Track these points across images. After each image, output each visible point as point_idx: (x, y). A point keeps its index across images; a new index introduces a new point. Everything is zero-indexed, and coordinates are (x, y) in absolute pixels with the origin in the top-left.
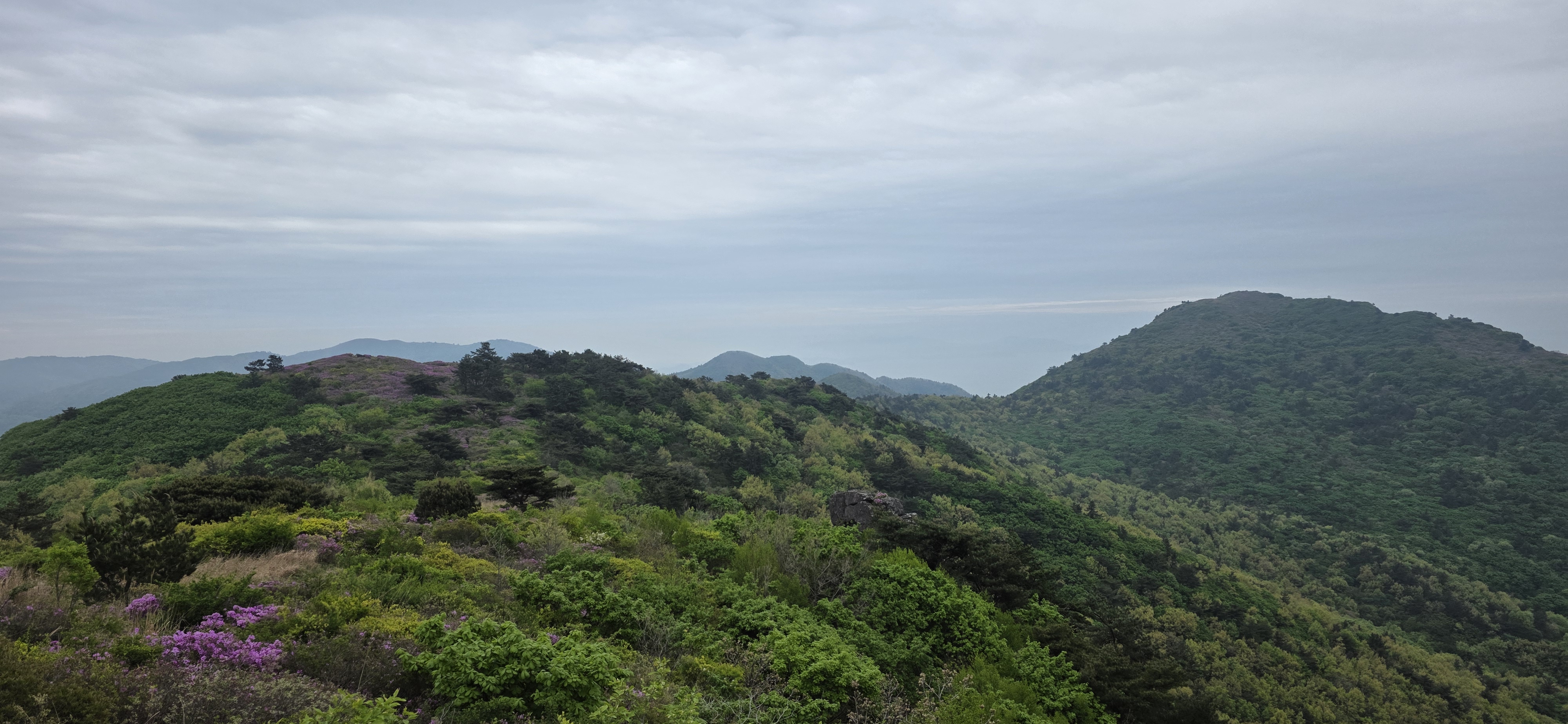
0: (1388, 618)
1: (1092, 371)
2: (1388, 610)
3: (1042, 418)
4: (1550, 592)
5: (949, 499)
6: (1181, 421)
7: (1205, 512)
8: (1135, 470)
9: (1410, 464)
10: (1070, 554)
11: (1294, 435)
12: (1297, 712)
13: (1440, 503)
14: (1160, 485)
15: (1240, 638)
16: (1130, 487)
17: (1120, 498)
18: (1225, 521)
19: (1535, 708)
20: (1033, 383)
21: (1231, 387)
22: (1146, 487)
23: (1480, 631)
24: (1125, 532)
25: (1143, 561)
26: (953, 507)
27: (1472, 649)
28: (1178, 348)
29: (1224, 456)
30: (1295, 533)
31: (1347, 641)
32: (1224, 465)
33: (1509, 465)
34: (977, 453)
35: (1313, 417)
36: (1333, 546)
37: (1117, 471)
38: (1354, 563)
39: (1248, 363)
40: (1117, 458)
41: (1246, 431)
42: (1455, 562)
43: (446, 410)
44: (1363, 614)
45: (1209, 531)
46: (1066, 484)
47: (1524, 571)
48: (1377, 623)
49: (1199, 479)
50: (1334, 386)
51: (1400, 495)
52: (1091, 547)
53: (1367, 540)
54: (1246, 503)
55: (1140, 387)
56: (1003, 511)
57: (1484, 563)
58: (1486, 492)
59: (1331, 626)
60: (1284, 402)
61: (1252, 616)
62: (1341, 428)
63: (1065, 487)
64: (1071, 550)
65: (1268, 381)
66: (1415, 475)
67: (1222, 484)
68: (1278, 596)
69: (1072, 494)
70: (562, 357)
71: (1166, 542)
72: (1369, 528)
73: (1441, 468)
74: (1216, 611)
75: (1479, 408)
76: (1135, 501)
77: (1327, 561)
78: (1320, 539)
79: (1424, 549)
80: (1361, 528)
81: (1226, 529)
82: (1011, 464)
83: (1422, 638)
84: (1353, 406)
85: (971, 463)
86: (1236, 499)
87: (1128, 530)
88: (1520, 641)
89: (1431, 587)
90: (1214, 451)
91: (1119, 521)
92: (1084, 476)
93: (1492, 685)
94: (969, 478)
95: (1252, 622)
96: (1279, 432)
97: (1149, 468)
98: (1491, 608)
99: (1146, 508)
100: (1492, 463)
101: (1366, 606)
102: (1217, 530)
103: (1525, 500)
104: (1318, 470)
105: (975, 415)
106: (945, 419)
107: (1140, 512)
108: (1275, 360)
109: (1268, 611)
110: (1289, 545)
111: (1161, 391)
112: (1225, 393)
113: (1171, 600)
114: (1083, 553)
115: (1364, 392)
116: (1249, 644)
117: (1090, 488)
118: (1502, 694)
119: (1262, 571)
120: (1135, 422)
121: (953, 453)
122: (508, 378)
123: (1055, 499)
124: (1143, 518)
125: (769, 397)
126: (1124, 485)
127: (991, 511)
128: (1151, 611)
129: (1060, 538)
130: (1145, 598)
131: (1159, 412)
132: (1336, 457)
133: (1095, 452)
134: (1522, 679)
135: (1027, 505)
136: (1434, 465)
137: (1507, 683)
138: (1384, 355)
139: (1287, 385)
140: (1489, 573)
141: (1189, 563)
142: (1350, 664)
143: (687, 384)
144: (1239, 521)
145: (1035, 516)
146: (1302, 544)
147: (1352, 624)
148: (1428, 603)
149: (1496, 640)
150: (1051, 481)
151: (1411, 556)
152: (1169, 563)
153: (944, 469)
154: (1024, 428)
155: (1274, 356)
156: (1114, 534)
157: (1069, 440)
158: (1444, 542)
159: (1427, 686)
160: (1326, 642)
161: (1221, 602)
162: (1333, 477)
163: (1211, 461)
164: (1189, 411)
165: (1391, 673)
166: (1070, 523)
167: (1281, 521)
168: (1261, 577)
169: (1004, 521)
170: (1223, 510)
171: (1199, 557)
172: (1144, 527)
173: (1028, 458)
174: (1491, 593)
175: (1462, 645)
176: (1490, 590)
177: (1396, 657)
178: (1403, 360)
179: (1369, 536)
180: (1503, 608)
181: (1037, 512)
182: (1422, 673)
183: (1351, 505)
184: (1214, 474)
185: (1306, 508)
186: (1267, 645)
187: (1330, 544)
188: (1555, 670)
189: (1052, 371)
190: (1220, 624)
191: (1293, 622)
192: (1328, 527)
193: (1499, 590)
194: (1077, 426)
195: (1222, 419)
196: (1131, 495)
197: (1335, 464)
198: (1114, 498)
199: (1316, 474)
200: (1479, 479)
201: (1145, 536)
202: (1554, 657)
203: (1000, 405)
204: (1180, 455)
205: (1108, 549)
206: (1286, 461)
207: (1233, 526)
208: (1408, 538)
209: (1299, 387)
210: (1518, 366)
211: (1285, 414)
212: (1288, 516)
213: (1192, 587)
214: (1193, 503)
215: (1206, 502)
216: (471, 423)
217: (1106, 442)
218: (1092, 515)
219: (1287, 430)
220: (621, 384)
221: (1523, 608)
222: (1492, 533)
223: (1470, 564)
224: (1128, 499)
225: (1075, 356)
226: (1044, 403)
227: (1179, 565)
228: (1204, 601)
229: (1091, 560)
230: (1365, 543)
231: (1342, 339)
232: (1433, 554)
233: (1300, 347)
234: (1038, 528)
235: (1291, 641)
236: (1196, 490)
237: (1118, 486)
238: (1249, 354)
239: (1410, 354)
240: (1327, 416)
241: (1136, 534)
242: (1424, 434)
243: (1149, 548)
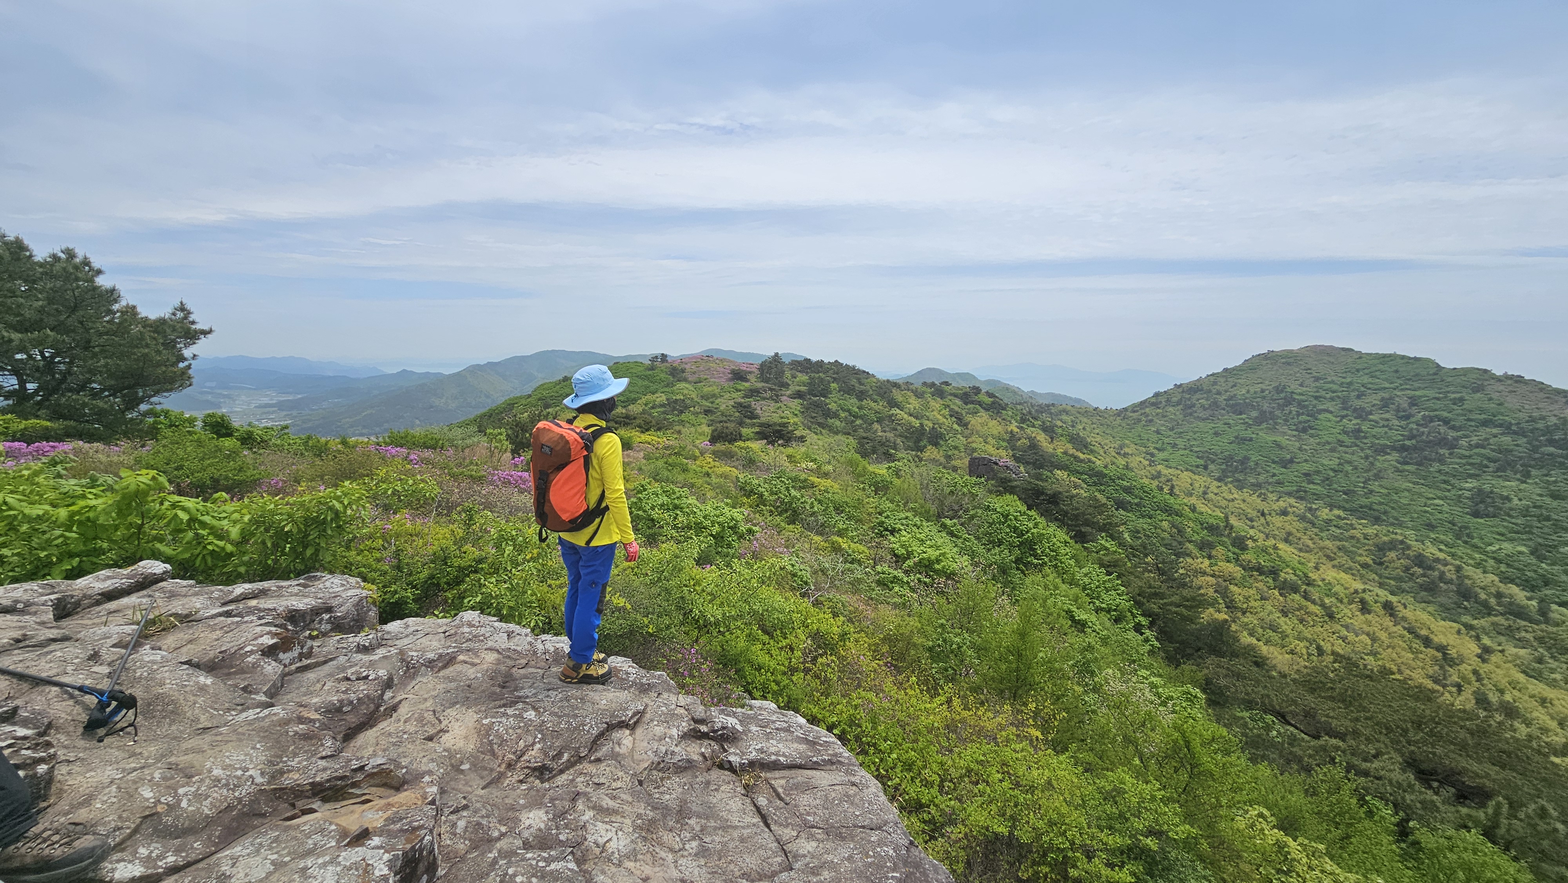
1: (1188, 396)
2: (1404, 585)
3: (1144, 426)
4: (1557, 590)
5: (1066, 473)
6: (1254, 436)
7: (1262, 501)
8: (1212, 467)
9: (1445, 482)
10: (1150, 518)
11: (1346, 453)
12: (1311, 644)
13: (1467, 514)
14: (1230, 479)
15: (1274, 589)
16: (1205, 479)
17: (1197, 485)
18: (1277, 508)
19: (1524, 672)
20: (1142, 402)
21: (1298, 415)
22: (1219, 480)
23: (1486, 610)
24: (1195, 508)
25: (1206, 528)
26: (1068, 479)
27: (1475, 622)
29: (1285, 464)
30: (1335, 523)
31: (1363, 601)
32: (1283, 470)
33: (1539, 491)
35: (1365, 441)
36: (1365, 535)
37: (1197, 466)
38: (1382, 549)
39: (1316, 398)
40: (1198, 457)
41: (1306, 447)
42: (1474, 559)
43: (751, 390)
44: (1381, 585)
45: (1263, 514)
46: (1155, 471)
47: (1535, 571)
48: (1392, 593)
49: (1261, 478)
50: (1388, 420)
51: (1434, 505)
53: (1396, 534)
54: (1297, 498)
55: (1224, 409)
57: (1499, 561)
58: (1511, 509)
59: (1352, 590)
60: (1342, 428)
61: (1287, 575)
62: (1388, 451)
63: (1155, 474)
65: (1331, 412)
66: (1449, 491)
67: (1279, 483)
68: (1311, 565)
70: (820, 363)
71: (1227, 518)
72: (1401, 525)
73: (1474, 488)
74: (1260, 570)
75: (1517, 445)
76: (1208, 488)
77: (1358, 545)
78: (1355, 529)
79: (1446, 545)
80: (1392, 524)
81: (1277, 514)
82: (1116, 456)
83: (1431, 609)
84: (1402, 435)
85: (1086, 451)
86: (1290, 494)
87: (1197, 507)
89: (1447, 574)
90: (1277, 460)
91: (1193, 500)
92: (1170, 468)
94: (1082, 461)
95: (1286, 580)
96: (1333, 450)
97: (1224, 467)
98: (1499, 595)
99: (1216, 494)
100: (1521, 487)
102: (1270, 514)
103: (1548, 519)
104: (1363, 480)
105: (1094, 421)
106: (1072, 421)
107: (1211, 496)
108: (1339, 397)
110: (1328, 531)
111: (1241, 414)
112: (1293, 418)
113: (1224, 557)
114: (1160, 518)
117: (1174, 476)
118: (1495, 658)
120: (1216, 434)
121: (1074, 443)
122: (788, 374)
123: (1146, 481)
124: (1211, 501)
125: (950, 397)
127: (1095, 484)
128: (1207, 562)
130: (1204, 554)
131: (1237, 428)
132: (1380, 471)
133: (1182, 452)
134: (1517, 650)
136: (1467, 485)
137: (1502, 651)
138: (1438, 399)
139: (1347, 416)
140: (1503, 569)
141: (1243, 534)
143: (896, 385)
144: (1289, 509)
145: (1128, 490)
147: (1370, 591)
148: (1442, 585)
151: (1433, 550)
152: (1226, 532)
153: (1065, 453)
154: (1130, 432)
155: (1340, 394)
156: (1186, 508)
157: (1163, 443)
158: (1466, 542)
159: (1427, 642)
160: (1345, 600)
161: (1263, 563)
162: (1375, 486)
164: (1261, 430)
165: (1397, 629)
166: (1154, 497)
167: (1325, 513)
168: (1300, 550)
169: (1104, 491)
170: (1278, 500)
173: (1130, 452)
174: (1501, 584)
175: (1465, 619)
176: (1501, 582)
177: (1404, 619)
178: (1455, 404)
179: (1398, 531)
180: (1510, 596)
181: (1130, 488)
182: (1424, 632)
183: (1387, 508)
184: (1274, 475)
185: (1347, 506)
186: (1297, 597)
192: (1363, 521)
193: (1510, 583)
194: (1171, 433)
195: (1287, 437)
196: (1205, 484)
197: (1377, 477)
198: (1191, 485)
199: (1359, 482)
200: (1508, 499)
201: (1210, 512)
202: (1551, 638)
203: (1115, 415)
204: (1249, 460)
206: (1336, 471)
207: (1284, 513)
208: (1433, 536)
209: (1356, 418)
210: (1562, 416)
211: (1340, 437)
212: (1331, 510)
214: (1254, 494)
215: (1264, 494)
216: (764, 399)
217: (1192, 446)
220: (854, 382)
221: (1529, 599)
222: (1512, 540)
223: (1486, 561)
224: (1202, 486)
225: (1176, 385)
226: (1147, 416)
227: (1234, 535)
228: (1250, 561)
229: (1165, 524)
230: (1394, 536)
231: (1401, 385)
232: (1453, 550)
233: (1362, 389)
234: (1128, 498)
235: (1316, 597)
236: (1258, 486)
237: (1197, 477)
238: (1317, 392)
239: (1462, 400)
240: (1377, 442)
241: (1203, 510)
242: (1463, 461)
243: (1212, 521)
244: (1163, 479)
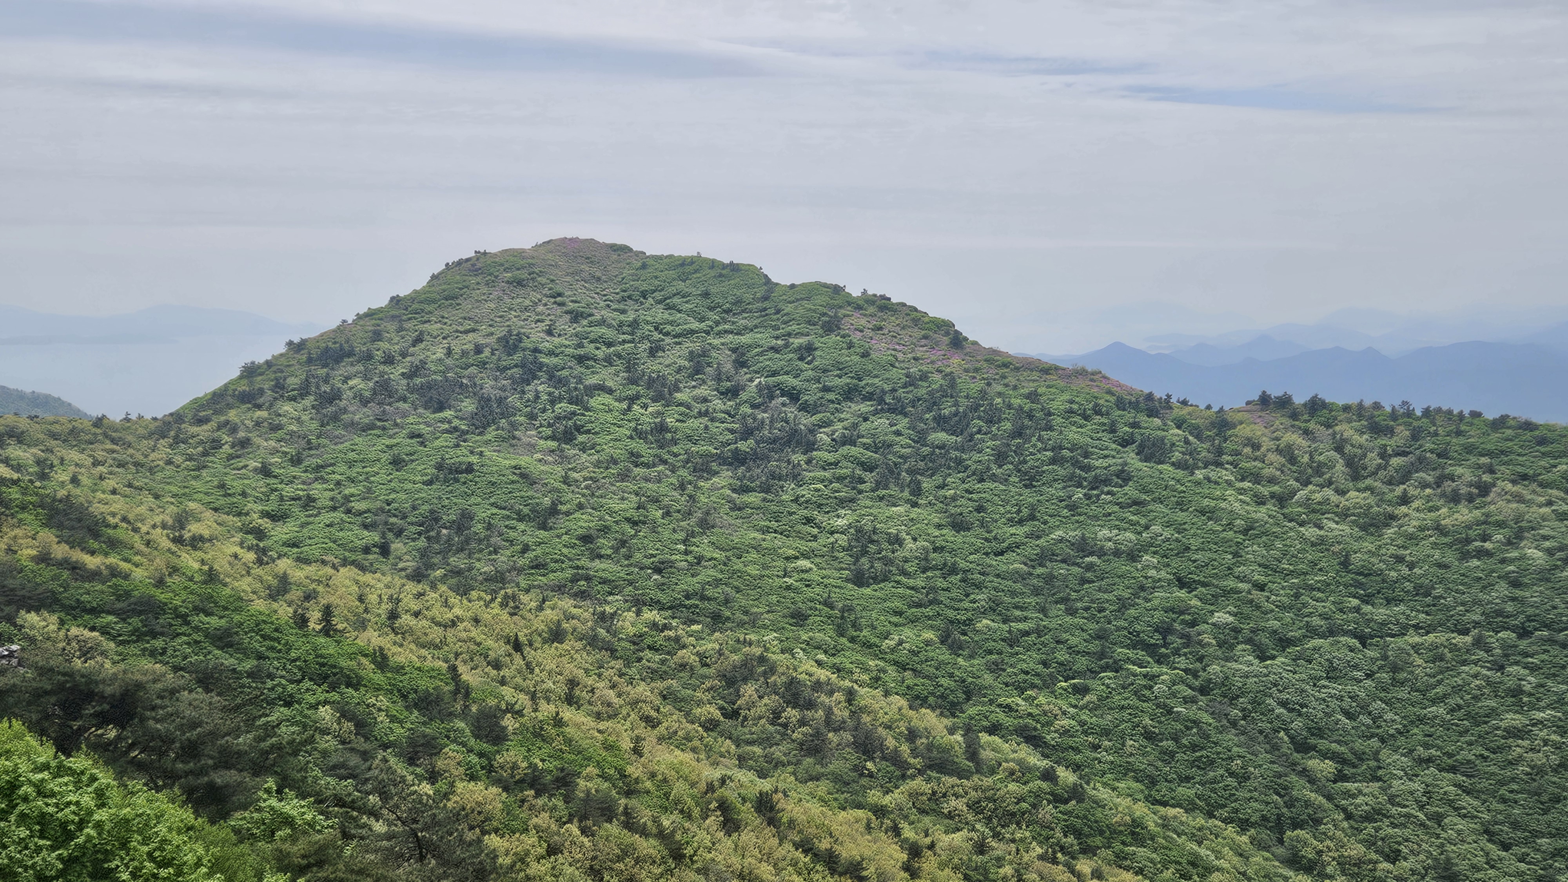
0: (778, 764)
1: (322, 372)
2: (778, 752)
3: (230, 457)
4: (984, 704)
5: (54, 618)
6: (474, 459)
7: (512, 615)
8: (397, 546)
9: (809, 521)
10: (289, 705)
11: (647, 480)
13: (847, 580)
14: (439, 573)
15: (570, 821)
16: (387, 578)
17: (373, 598)
18: (542, 627)
20: (214, 394)
21: (553, 402)
22: (417, 576)
24: (383, 657)
25: (416, 707)
26: (62, 633)
27: (887, 799)
28: (466, 332)
29: (543, 518)
30: (648, 641)
31: (724, 807)
32: (542, 534)
33: (936, 518)
34: (108, 526)
35: (675, 449)
36: (702, 656)
37: (366, 550)
38: (732, 680)
39: (580, 359)
40: (366, 527)
41: (575, 475)
42: (866, 670)
44: (744, 763)
45: (517, 646)
46: (276, 576)
47: (951, 675)
48: (762, 775)
49: (502, 558)
50: (705, 400)
51: (797, 570)
52: (325, 686)
53: (750, 643)
54: (575, 596)
55: (404, 399)
56: (162, 634)
58: (905, 560)
59: (701, 787)
60: (633, 425)
61: (589, 782)
62: (714, 466)
63: (275, 583)
64: (291, 696)
65: (610, 391)
66: (815, 538)
67: (538, 566)
68: (625, 746)
69: (288, 597)
71: (452, 670)
72: (753, 623)
73: (850, 526)
74: (533, 781)
75: (898, 433)
76: (399, 601)
77: (694, 681)
78: (684, 647)
79: (826, 652)
80: (741, 624)
81: (545, 641)
82: (174, 548)
83: (823, 789)
84: (732, 431)
85: (96, 545)
86: (560, 589)
87: (390, 654)
88: (950, 780)
89: (835, 710)
90: (526, 510)
91: (372, 638)
92: (308, 563)
93: (915, 851)
94: (94, 575)
95: (588, 793)
96: (624, 476)
97: (422, 543)
98: (912, 735)
99: (416, 614)
100: (912, 516)
101: (749, 748)
102: (531, 645)
103: (954, 570)
104: (681, 536)
105: (100, 455)
106: (38, 462)
107: (406, 620)
108: (619, 356)
109: (612, 772)
110: (639, 660)
111: (441, 408)
112: (544, 410)
113: (462, 770)
114: (312, 701)
115: (746, 409)
116: (584, 831)
117: (319, 582)
118: (927, 865)
119: (599, 708)
120: (397, 463)
121: (60, 526)
123: (260, 605)
124: (411, 631)
126: (378, 575)
127: (139, 636)
129: (271, 677)
130: (418, 770)
131: (437, 443)
132: (708, 513)
133: (327, 517)
134: (949, 837)
135: (207, 619)
136: (840, 522)
137: (932, 846)
138: (775, 349)
139: (637, 397)
140: (909, 681)
141: (490, 703)
142: (730, 842)
144: (565, 626)
145: (224, 640)
146: (657, 658)
147: (730, 779)
148: (830, 735)
149: (918, 784)
150: (248, 573)
151: (809, 666)
152: (458, 707)
153: (44, 558)
154: (196, 478)
155: (619, 348)
156: (365, 661)
157: (282, 498)
158: (852, 640)
159: (832, 862)
160: (696, 811)
161: (540, 765)
162: (703, 546)
163: (521, 526)
164: (487, 443)
165: (787, 850)
166: (289, 646)
167: (628, 623)
168: (599, 717)
169: (164, 652)
170: (540, 608)
171: (507, 692)
172: (413, 646)
173: (206, 533)
174: (912, 713)
175: (874, 796)
176: (911, 708)
177: (791, 824)
178: (801, 359)
179: (753, 637)
180: (928, 732)
181: (227, 631)
182: (824, 845)
183: (728, 590)
185: (664, 598)
186: (611, 828)
187: (698, 654)
188: (989, 819)
189: (250, 371)
190: (540, 802)
191: (648, 784)
192: (695, 627)
193: (922, 706)
194: (295, 471)
195: (538, 456)
196: (390, 591)
197: (705, 525)
198: (361, 599)
199: (677, 542)
200: (897, 541)
201: (416, 663)
202: (988, 799)
203: (151, 435)
204: (472, 519)
205: (357, 690)
206: (635, 523)
207: (556, 635)
208: (804, 637)
209: (654, 400)
210: (948, 370)
211: (632, 445)
212: (638, 613)
213: (495, 744)
214: (493, 600)
215: (514, 597)
217: (347, 499)
218: (328, 630)
219: (637, 470)
221: (952, 731)
222: (913, 621)
223: (885, 671)
224: (385, 598)
225: (290, 343)
226: (234, 430)
227: (474, 709)
228: (515, 766)
229: (325, 713)
230: (746, 649)
231: (717, 323)
232: (837, 660)
233: (657, 336)
234: (229, 661)
235: (645, 816)
236: (498, 579)
237: (368, 578)
238: (580, 346)
239: (810, 349)
240: (694, 449)
241: (401, 660)
242: (827, 474)
243: (425, 684)
244: (295, 594)
